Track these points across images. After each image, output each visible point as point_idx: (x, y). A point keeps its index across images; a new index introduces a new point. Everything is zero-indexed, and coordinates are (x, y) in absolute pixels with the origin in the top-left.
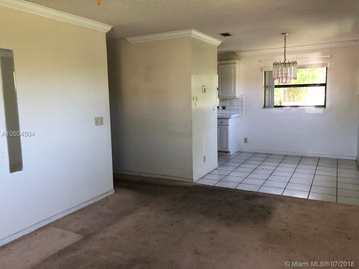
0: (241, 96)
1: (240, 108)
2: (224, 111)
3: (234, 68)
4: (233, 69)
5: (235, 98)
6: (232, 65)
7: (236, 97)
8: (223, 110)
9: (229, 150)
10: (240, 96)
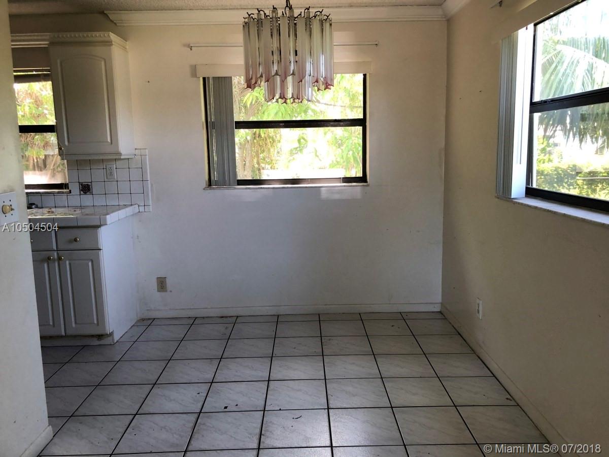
0: (137, 152)
1: (136, 187)
2: (87, 200)
3: (105, 60)
4: (103, 63)
5: (117, 157)
6: (99, 50)
7: (120, 154)
8: (84, 197)
9: (107, 328)
10: (134, 152)
